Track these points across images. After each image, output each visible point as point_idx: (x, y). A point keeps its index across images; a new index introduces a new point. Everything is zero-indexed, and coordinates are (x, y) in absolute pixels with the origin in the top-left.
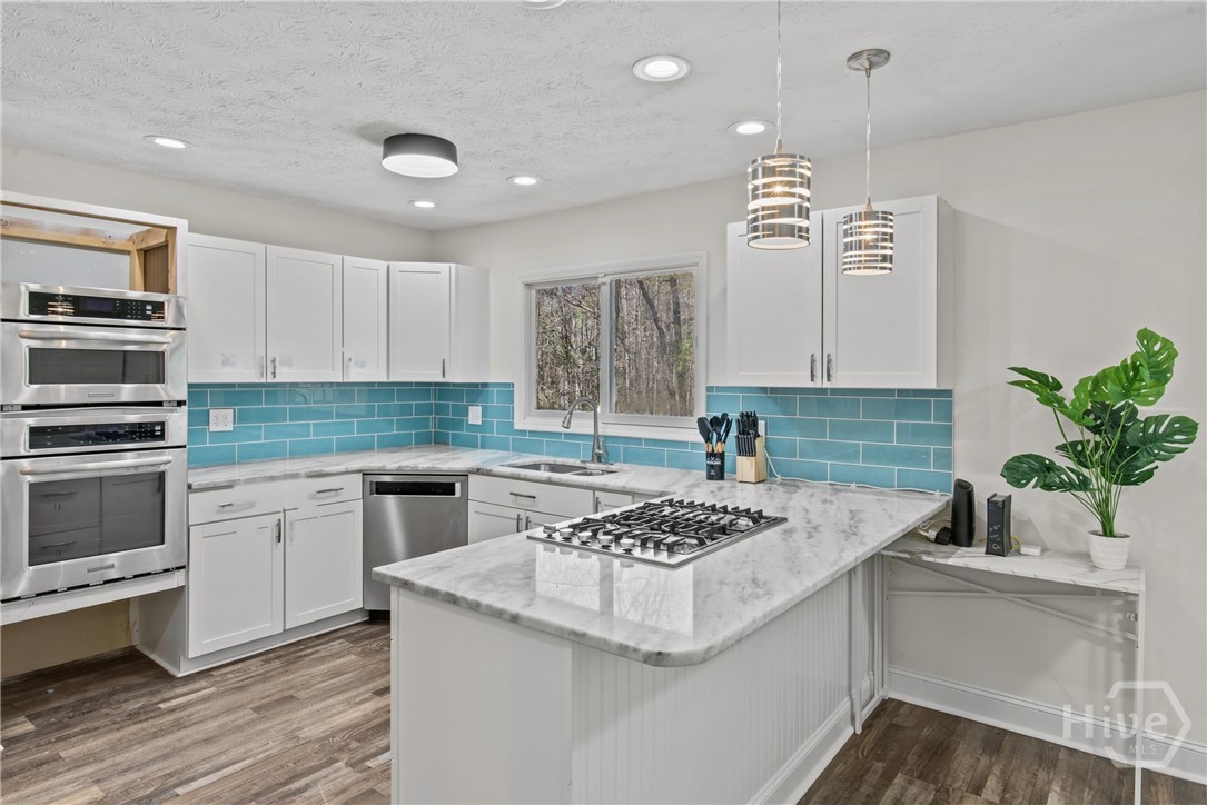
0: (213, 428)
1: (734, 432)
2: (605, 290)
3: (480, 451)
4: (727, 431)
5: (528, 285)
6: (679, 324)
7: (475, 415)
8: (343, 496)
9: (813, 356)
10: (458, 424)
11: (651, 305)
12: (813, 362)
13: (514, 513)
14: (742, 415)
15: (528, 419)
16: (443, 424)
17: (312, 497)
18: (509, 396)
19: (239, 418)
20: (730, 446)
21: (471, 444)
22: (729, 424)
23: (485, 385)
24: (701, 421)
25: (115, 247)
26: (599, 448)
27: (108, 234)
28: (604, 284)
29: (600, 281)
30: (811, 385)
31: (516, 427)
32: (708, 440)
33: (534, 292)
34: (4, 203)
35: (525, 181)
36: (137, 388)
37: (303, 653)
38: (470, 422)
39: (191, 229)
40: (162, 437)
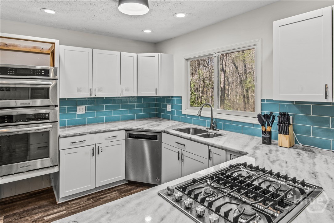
0: (78, 113)
1: (276, 121)
2: (215, 60)
3: (170, 121)
4: (273, 122)
5: (187, 60)
6: (246, 74)
7: (169, 108)
8: (117, 138)
9: (326, 85)
10: (164, 110)
11: (237, 68)
12: (326, 88)
13: (177, 150)
14: (281, 114)
15: (187, 110)
16: (159, 110)
17: (106, 139)
18: (180, 102)
19: (87, 109)
20: (274, 129)
21: (168, 118)
22: (274, 117)
23: (172, 97)
24: (259, 116)
25: (44, 52)
26: (213, 124)
27: (42, 48)
28: (215, 57)
29: (214, 56)
30: (326, 101)
31: (183, 113)
32: (263, 125)
33: (189, 62)
34: (1, 37)
35: (181, 15)
36: (42, 101)
37: (101, 197)
38: (167, 110)
39: (60, 44)
40: (48, 119)
